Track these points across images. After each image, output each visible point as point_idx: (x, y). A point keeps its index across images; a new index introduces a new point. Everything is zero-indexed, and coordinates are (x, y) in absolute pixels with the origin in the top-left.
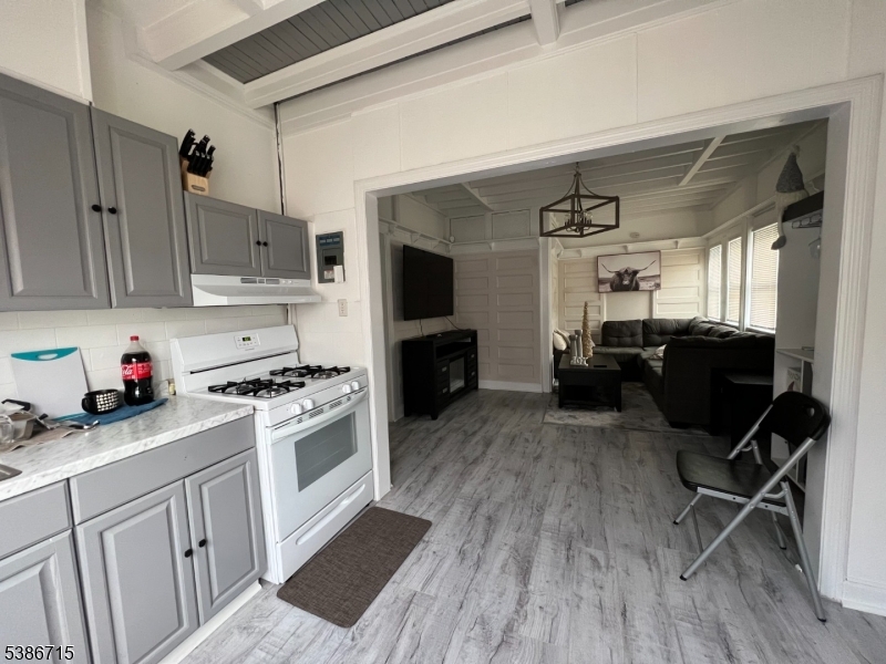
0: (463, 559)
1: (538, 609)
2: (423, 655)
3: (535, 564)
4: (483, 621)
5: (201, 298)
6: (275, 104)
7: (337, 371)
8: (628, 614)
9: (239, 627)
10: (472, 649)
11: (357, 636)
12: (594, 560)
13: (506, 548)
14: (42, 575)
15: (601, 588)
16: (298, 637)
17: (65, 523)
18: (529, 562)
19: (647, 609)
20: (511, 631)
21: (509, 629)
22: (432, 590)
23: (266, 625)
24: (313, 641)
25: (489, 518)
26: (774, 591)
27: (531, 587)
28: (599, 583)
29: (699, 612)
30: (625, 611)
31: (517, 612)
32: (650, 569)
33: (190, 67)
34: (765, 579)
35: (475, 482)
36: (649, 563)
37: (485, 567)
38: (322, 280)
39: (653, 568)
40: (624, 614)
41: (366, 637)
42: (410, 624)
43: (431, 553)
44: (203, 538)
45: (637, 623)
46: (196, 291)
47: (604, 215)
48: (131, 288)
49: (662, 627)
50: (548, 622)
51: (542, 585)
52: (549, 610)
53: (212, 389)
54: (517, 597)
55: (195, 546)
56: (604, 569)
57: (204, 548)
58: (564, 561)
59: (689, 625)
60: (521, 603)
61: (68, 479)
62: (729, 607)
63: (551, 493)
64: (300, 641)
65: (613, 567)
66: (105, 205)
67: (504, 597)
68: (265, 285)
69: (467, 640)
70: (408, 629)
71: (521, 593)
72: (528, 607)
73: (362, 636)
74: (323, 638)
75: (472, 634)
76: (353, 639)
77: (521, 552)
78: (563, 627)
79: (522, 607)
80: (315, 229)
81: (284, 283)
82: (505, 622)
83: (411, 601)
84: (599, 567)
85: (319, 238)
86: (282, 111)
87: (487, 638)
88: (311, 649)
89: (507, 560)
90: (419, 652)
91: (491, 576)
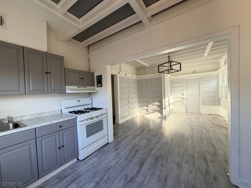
0: (126, 160)
1: (142, 175)
2: (109, 180)
3: (145, 163)
4: (127, 175)
5: (68, 91)
6: (88, 46)
7: (99, 109)
8: (167, 179)
9: (70, 168)
10: (122, 181)
11: (95, 174)
12: (162, 164)
13: (139, 158)
14: (30, 147)
15: (162, 172)
16: (82, 172)
17: (35, 137)
18: (143, 162)
19: (173, 179)
20: (133, 179)
21: (132, 178)
22: (116, 166)
23: (76, 169)
24: (85, 173)
25: (137, 150)
26: (216, 180)
27: (142, 169)
28: (161, 170)
29: (189, 182)
30: (166, 178)
31: (136, 174)
32: (178, 169)
33: (69, 41)
34: (215, 176)
35: (136, 141)
36: (178, 167)
37: (131, 162)
38: (97, 87)
39: (179, 169)
40: (165, 179)
41: (97, 175)
42: (108, 173)
43: (119, 157)
44: (63, 145)
45: (168, 182)
46: (67, 90)
47: (177, 67)
48: (53, 89)
49: (176, 184)
50: (144, 178)
51: (145, 169)
52: (145, 175)
53: (70, 112)
54: (137, 171)
55: (61, 147)
56: (164, 167)
57: (63, 148)
58: (153, 163)
59: (184, 185)
60: (138, 172)
61: (35, 128)
62: (199, 182)
63: (156, 145)
64: (83, 173)
65: (167, 167)
66: (48, 72)
67: (134, 170)
68: (83, 88)
69: (121, 179)
70: (108, 174)
71: (138, 170)
72: (139, 174)
73: (96, 174)
74: (87, 173)
75: (123, 178)
76: (94, 175)
77: (142, 160)
78: (147, 180)
79: (138, 173)
80: (96, 74)
81: (88, 88)
82: (132, 176)
83: (110, 168)
84: (163, 166)
85: (97, 76)
86: (90, 47)
87: (126, 179)
88: (84, 175)
89: (138, 161)
90: (108, 180)
91: (132, 165)
